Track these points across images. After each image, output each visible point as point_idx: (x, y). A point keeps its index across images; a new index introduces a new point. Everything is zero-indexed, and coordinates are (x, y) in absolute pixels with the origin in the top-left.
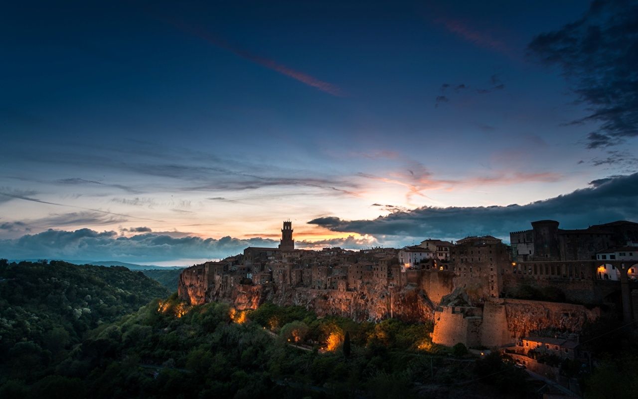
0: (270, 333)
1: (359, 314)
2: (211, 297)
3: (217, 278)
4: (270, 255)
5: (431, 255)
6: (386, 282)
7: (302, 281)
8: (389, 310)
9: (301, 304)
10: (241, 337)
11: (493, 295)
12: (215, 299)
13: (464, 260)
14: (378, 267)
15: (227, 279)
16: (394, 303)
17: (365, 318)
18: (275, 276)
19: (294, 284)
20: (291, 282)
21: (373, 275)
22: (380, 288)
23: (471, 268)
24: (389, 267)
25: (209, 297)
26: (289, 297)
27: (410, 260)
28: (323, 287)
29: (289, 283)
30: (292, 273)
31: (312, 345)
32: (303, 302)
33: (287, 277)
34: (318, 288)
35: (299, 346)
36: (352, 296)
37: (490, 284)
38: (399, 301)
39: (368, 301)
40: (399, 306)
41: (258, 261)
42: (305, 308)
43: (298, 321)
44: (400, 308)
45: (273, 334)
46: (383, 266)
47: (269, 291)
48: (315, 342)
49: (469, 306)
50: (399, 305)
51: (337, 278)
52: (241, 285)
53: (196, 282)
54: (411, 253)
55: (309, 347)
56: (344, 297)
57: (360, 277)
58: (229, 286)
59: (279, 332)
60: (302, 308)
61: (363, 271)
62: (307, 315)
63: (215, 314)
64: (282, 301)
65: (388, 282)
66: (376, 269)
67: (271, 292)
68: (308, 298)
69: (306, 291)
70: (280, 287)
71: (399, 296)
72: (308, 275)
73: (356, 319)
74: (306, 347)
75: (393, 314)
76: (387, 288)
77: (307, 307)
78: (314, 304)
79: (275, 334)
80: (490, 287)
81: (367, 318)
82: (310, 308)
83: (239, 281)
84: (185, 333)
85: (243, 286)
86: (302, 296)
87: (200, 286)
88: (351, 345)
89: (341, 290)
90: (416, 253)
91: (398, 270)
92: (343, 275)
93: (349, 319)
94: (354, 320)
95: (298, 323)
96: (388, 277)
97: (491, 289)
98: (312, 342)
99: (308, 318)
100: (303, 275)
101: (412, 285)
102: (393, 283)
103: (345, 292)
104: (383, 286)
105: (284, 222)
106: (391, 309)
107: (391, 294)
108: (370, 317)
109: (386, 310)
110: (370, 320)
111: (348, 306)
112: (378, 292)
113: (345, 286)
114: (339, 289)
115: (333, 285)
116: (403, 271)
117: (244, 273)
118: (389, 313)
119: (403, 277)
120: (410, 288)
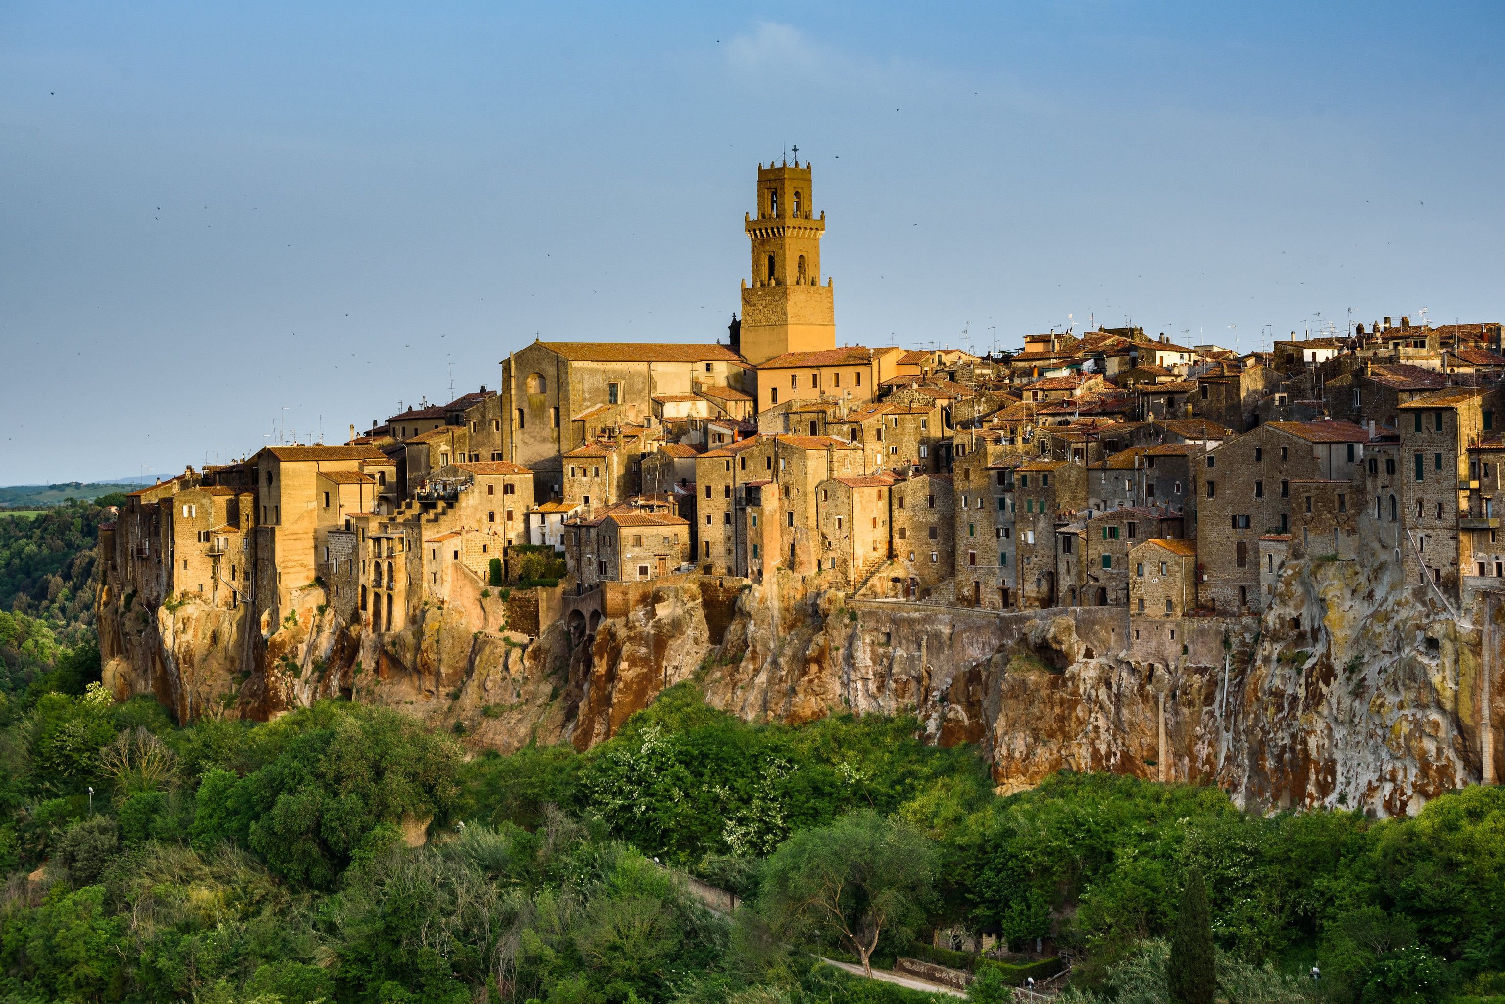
0: (696, 890)
1: (1270, 764)
3: (341, 547)
4: (676, 391)
6: (1451, 553)
8: (1467, 735)
9: (890, 705)
10: (509, 919)
12: (335, 683)
14: (1393, 451)
15: (401, 558)
17: (1311, 788)
19: (839, 578)
21: (1361, 506)
22: (1407, 593)
28: (1031, 589)
30: (824, 506)
31: (967, 964)
32: (903, 691)
33: (796, 535)
34: (998, 599)
35: (889, 968)
36: (1226, 644)
39: (1328, 674)
42: (913, 726)
43: (870, 814)
45: (712, 897)
46: (1431, 443)
47: (677, 625)
48: (989, 943)
51: (1124, 531)
52: (496, 591)
55: (952, 973)
56: (1172, 649)
57: (1277, 522)
59: (755, 881)
60: (900, 732)
61: (1295, 483)
62: (936, 775)
63: (338, 779)
64: (762, 692)
65: (1463, 554)
66: (1382, 466)
67: (690, 632)
68: (937, 666)
69: (926, 620)
72: (934, 518)
73: (1253, 795)
74: (930, 977)
75: (1495, 758)
76: (1451, 587)
77: (932, 726)
78: (972, 707)
79: (727, 900)
81: (1324, 789)
82: (948, 729)
83: (481, 565)
84: (159, 901)
85: (503, 596)
86: (898, 652)
88: (1221, 957)
89: (1155, 610)
92: (1159, 507)
93: (1206, 795)
94: (1239, 802)
95: (876, 828)
96: (1464, 514)
98: (968, 945)
99: (936, 793)
100: (901, 515)
102: (1497, 558)
103: (1178, 625)
104: (1431, 576)
105: (761, 171)
106: (1478, 724)
107: (1482, 625)
108: (1340, 779)
109: (1446, 730)
110: (1342, 799)
111: (1201, 711)
112: (1397, 618)
113: (1178, 583)
114: (1141, 601)
115: (1097, 579)
117: (509, 515)
118: (1468, 752)
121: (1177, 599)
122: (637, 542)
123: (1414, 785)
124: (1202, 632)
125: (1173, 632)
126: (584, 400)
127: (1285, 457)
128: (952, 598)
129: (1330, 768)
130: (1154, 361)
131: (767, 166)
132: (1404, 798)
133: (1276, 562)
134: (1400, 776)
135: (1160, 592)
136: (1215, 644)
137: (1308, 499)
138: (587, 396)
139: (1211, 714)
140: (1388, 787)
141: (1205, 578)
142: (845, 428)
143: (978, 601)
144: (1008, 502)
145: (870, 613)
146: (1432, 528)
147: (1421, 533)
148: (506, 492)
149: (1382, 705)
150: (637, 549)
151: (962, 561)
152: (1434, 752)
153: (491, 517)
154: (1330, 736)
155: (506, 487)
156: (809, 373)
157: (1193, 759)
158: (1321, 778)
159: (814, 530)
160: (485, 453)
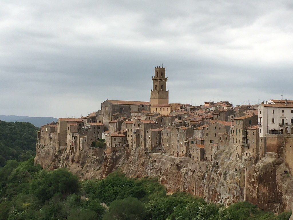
1: (211, 193)
2: (61, 161)
3: (69, 138)
6: (241, 151)
7: (160, 144)
8: (242, 190)
9: (154, 175)
14: (234, 128)
15: (76, 140)
16: (248, 181)
17: (216, 199)
18: (129, 138)
19: (149, 149)
20: (145, 146)
21: (229, 140)
22: (234, 159)
24: (244, 130)
25: (59, 161)
26: (141, 165)
27: (273, 119)
28: (181, 153)
29: (143, 147)
30: (147, 134)
32: (156, 172)
33: (142, 140)
34: (176, 155)
36: (207, 167)
38: (254, 178)
39: (221, 175)
40: (253, 185)
41: (115, 118)
44: (254, 187)
46: (239, 127)
47: (120, 157)
50: (253, 183)
51: (195, 142)
52: (92, 148)
53: (49, 143)
54: (276, 110)
56: (198, 167)
58: (78, 149)
60: (155, 181)
64: (133, 170)
65: (243, 151)
66: (232, 131)
67: (123, 158)
68: (163, 168)
69: (162, 158)
70: (132, 152)
71: (254, 170)
72: (168, 138)
73: (208, 199)
75: (246, 196)
76: (241, 158)
77: (160, 180)
81: (219, 199)
82: (163, 180)
83: (91, 143)
86: (156, 164)
87: (53, 148)
89: (195, 159)
90: (284, 110)
91: (255, 134)
94: (206, 200)
96: (243, 142)
100: (162, 137)
101: (271, 156)
102: (249, 152)
103: (199, 162)
104: (238, 156)
105: (155, 68)
106: (244, 188)
107: (245, 166)
108: (221, 197)
109: (238, 189)
110: (221, 202)
111: (201, 181)
112: (233, 164)
113: (200, 154)
114: (193, 157)
115: (190, 152)
116: (261, 135)
117: (99, 133)
118: (242, 194)
119: (261, 144)
120: (268, 160)
121: (199, 157)
122: (115, 140)
123: (232, 200)
124: (203, 164)
125: (198, 164)
127: (220, 128)
128: (169, 154)
129: (220, 195)
130: (221, 108)
132: (230, 203)
133: (215, 151)
134: (230, 198)
135: (196, 155)
136: (205, 167)
137: (221, 137)
138: (116, 111)
139: (203, 181)
140: (228, 200)
141: (205, 153)
142: (155, 119)
143: (173, 155)
144: (178, 135)
145: (153, 156)
146: (238, 145)
147: (237, 146)
148: (98, 129)
149: (228, 182)
151: (171, 147)
152: (235, 193)
153: (95, 133)
154: (220, 188)
156: (159, 108)
157: (200, 190)
158: (218, 197)
159: (145, 139)
160: (98, 121)
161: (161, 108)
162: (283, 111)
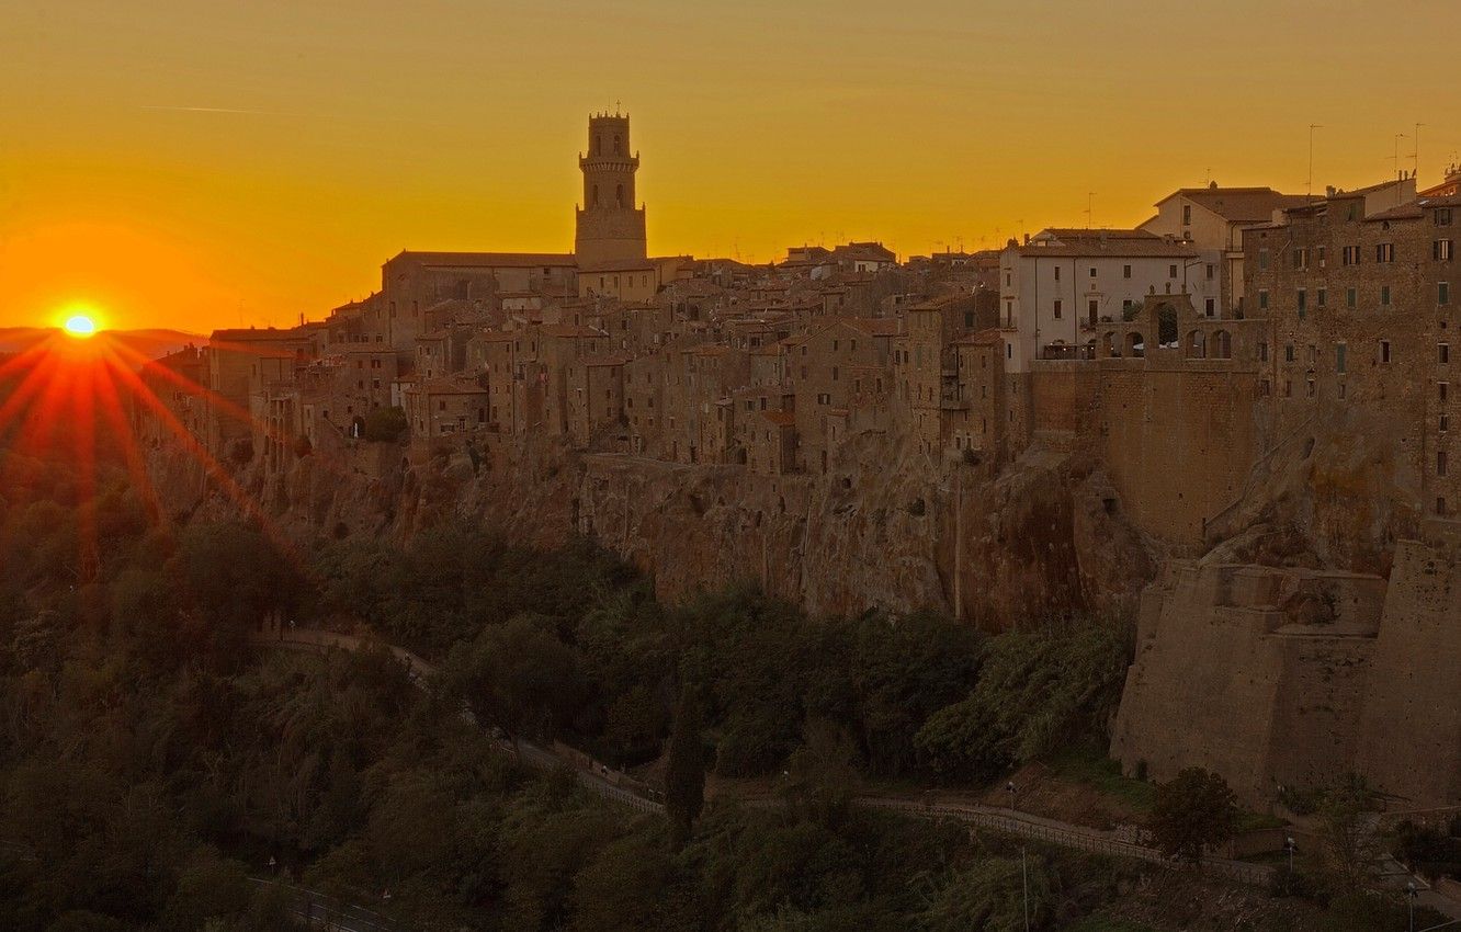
3: (258, 406)
5: (1195, 273)
6: (937, 428)
7: (622, 418)
8: (945, 579)
11: (1440, 501)
13: (1312, 302)
14: (909, 345)
15: (289, 415)
16: (968, 543)
18: (499, 399)
19: (580, 436)
20: (565, 425)
21: (891, 389)
23: (1341, 348)
24: (947, 348)
27: (1058, 305)
28: (704, 448)
29: (557, 431)
30: (571, 381)
32: (612, 527)
33: (551, 403)
34: (688, 455)
37: (1432, 441)
38: (989, 530)
40: (987, 557)
41: (440, 321)
44: (991, 567)
49: (1319, 564)
50: (987, 549)
51: (759, 405)
54: (1066, 266)
57: (842, 400)
65: (946, 430)
66: (902, 357)
68: (636, 507)
71: (991, 500)
72: (652, 391)
75: (963, 600)
76: (938, 456)
80: (1432, 457)
86: (611, 495)
89: (763, 469)
90: (1098, 264)
91: (990, 361)
96: (946, 397)
97: (1432, 466)
100: (628, 388)
102: (968, 434)
103: (778, 481)
104: (925, 448)
105: (592, 121)
106: (953, 571)
107: (956, 489)
109: (932, 576)
111: (788, 551)
112: (907, 480)
113: (778, 448)
114: (754, 460)
115: (739, 442)
116: (1015, 366)
117: (377, 384)
118: (946, 593)
119: (1015, 400)
120: (1040, 460)
121: (777, 460)
122: (443, 406)
124: (793, 487)
125: (774, 486)
126: (436, 296)
127: (853, 347)
128: (660, 454)
130: (854, 268)
131: (595, 117)
133: (837, 433)
135: (766, 455)
136: (800, 497)
137: (858, 381)
138: (439, 292)
139: (797, 551)
141: (800, 444)
142: (597, 320)
143: (676, 457)
144: (693, 379)
145: (595, 465)
146: (928, 409)
147: (921, 412)
148: (373, 366)
149: (891, 552)
150: (443, 412)
151: (666, 425)
152: (921, 592)
153: (361, 384)
154: (862, 576)
155: (373, 362)
156: (612, 276)
159: (563, 399)
160: (372, 335)
161: (617, 275)
162: (1093, 272)
